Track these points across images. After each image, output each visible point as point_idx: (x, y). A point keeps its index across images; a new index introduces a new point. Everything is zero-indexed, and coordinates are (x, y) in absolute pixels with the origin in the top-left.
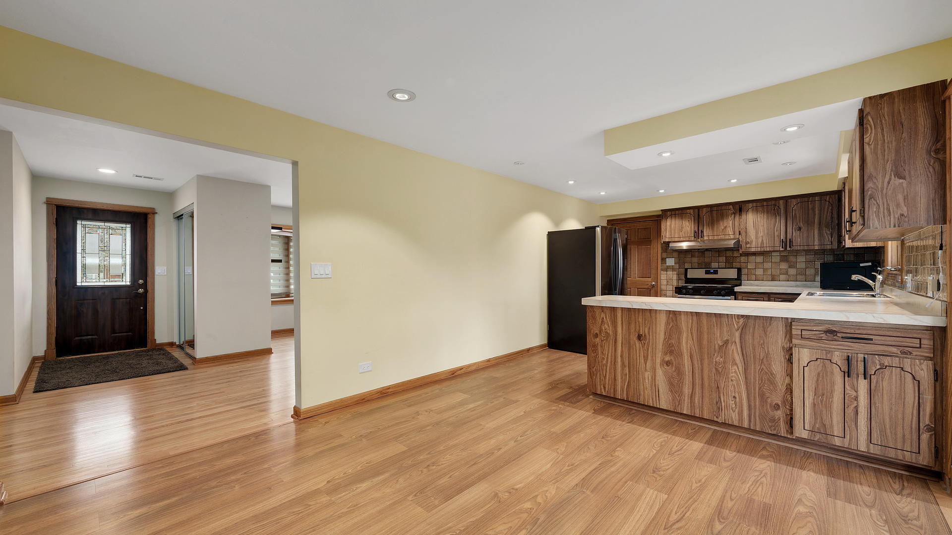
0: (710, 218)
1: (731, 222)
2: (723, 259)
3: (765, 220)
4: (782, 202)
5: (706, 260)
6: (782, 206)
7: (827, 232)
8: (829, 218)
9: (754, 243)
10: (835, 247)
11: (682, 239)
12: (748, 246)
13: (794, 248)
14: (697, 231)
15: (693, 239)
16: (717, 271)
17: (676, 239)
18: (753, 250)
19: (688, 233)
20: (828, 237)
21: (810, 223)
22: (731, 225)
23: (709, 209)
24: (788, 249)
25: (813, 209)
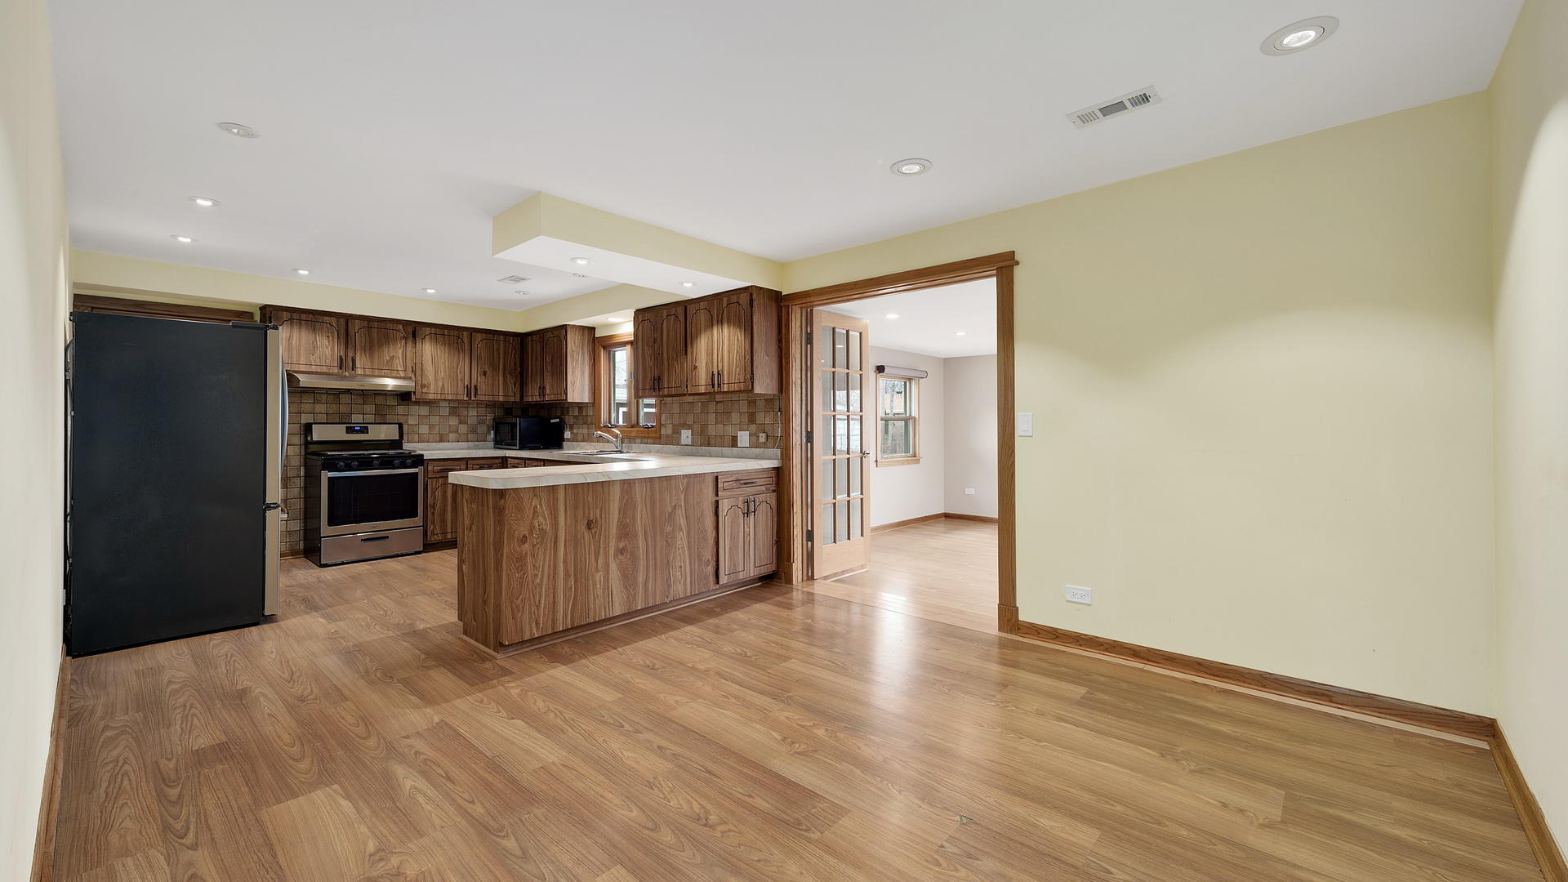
0: (368, 339)
1: (400, 351)
2: (370, 408)
3: (447, 355)
4: (465, 333)
5: (343, 409)
6: (466, 340)
7: (511, 380)
8: (512, 364)
9: (432, 387)
10: (518, 399)
11: (314, 369)
12: (425, 390)
13: (479, 398)
14: (344, 358)
15: (336, 370)
16: (367, 428)
17: (303, 368)
18: (431, 397)
19: (326, 359)
20: (511, 387)
21: (495, 368)
22: (400, 356)
23: (366, 323)
24: (473, 399)
25: (498, 350)
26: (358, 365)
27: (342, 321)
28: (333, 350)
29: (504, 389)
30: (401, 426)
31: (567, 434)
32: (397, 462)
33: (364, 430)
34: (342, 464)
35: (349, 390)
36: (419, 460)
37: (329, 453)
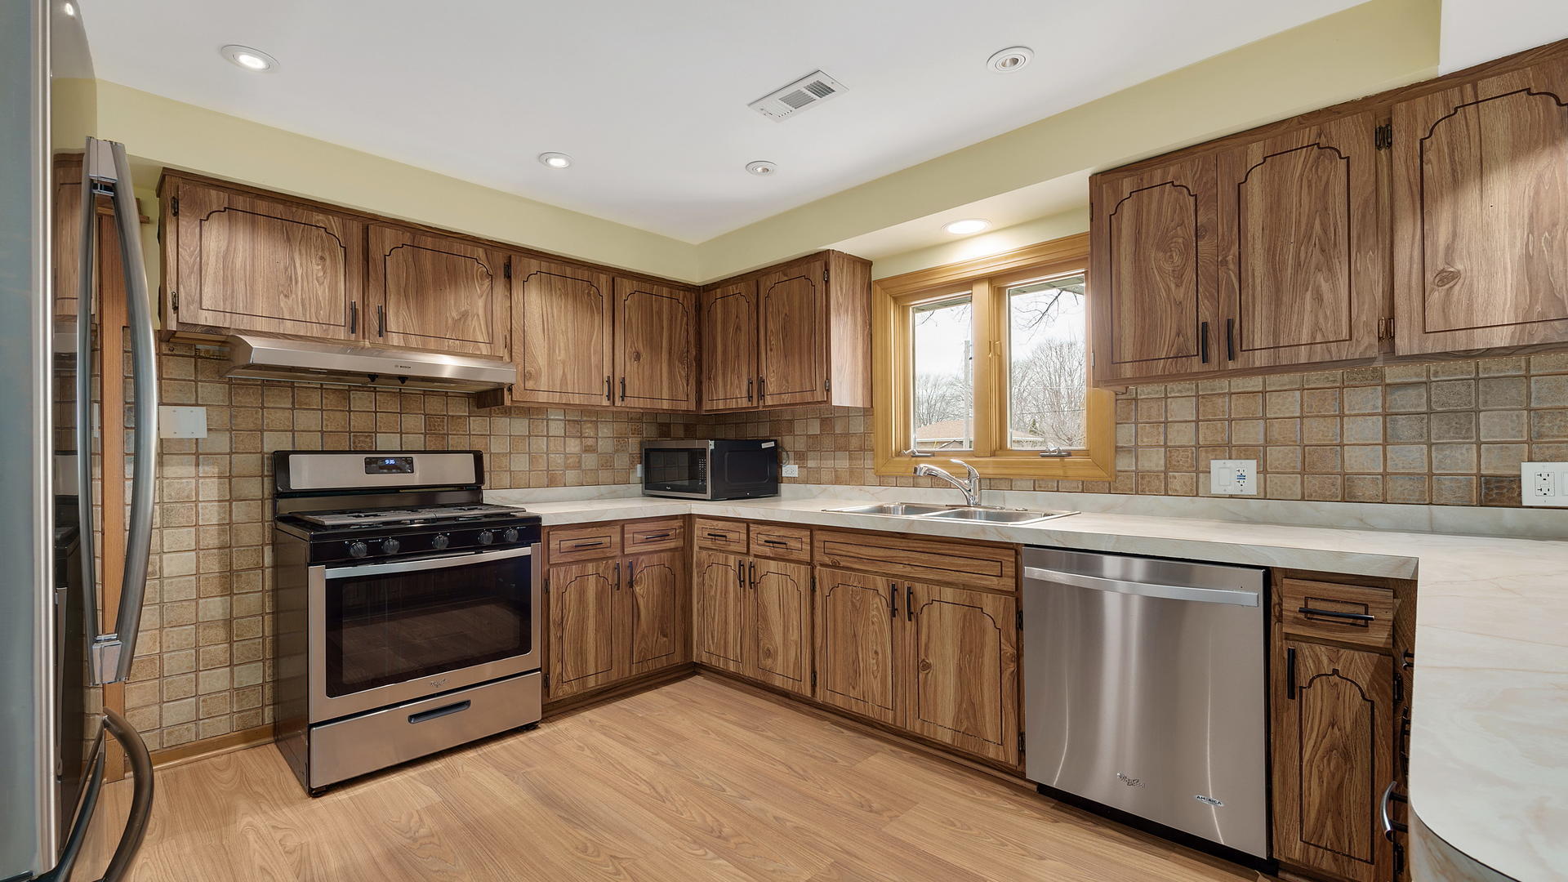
0: (412, 271)
1: (481, 303)
3: (570, 317)
4: (603, 278)
5: (359, 422)
6: (605, 292)
7: (681, 372)
8: (683, 342)
9: (544, 379)
10: (693, 407)
11: (289, 328)
12: (530, 384)
13: (631, 402)
14: (359, 307)
15: (342, 334)
16: (410, 462)
17: (261, 325)
18: (542, 398)
19: (318, 307)
20: (681, 383)
21: (653, 345)
22: (481, 312)
23: (407, 238)
24: (618, 403)
25: (660, 313)
26: (392, 324)
27: (355, 228)
28: (333, 288)
29: (670, 388)
30: (478, 458)
31: (790, 470)
32: (486, 537)
33: (405, 466)
34: (360, 545)
35: (373, 377)
36: (531, 529)
37: (329, 521)
